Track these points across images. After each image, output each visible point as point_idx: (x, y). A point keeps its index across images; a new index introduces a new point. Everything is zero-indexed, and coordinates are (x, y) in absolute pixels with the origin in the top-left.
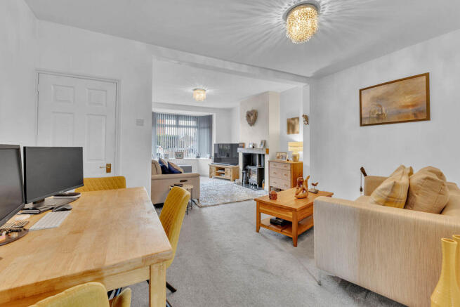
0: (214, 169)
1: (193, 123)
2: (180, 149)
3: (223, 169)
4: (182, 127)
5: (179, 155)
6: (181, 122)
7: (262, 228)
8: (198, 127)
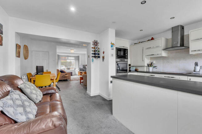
0: (79, 73)
1: (73, 58)
2: (69, 67)
3: (82, 73)
4: (69, 59)
5: (69, 69)
6: (69, 58)
7: (81, 83)
8: (75, 60)
